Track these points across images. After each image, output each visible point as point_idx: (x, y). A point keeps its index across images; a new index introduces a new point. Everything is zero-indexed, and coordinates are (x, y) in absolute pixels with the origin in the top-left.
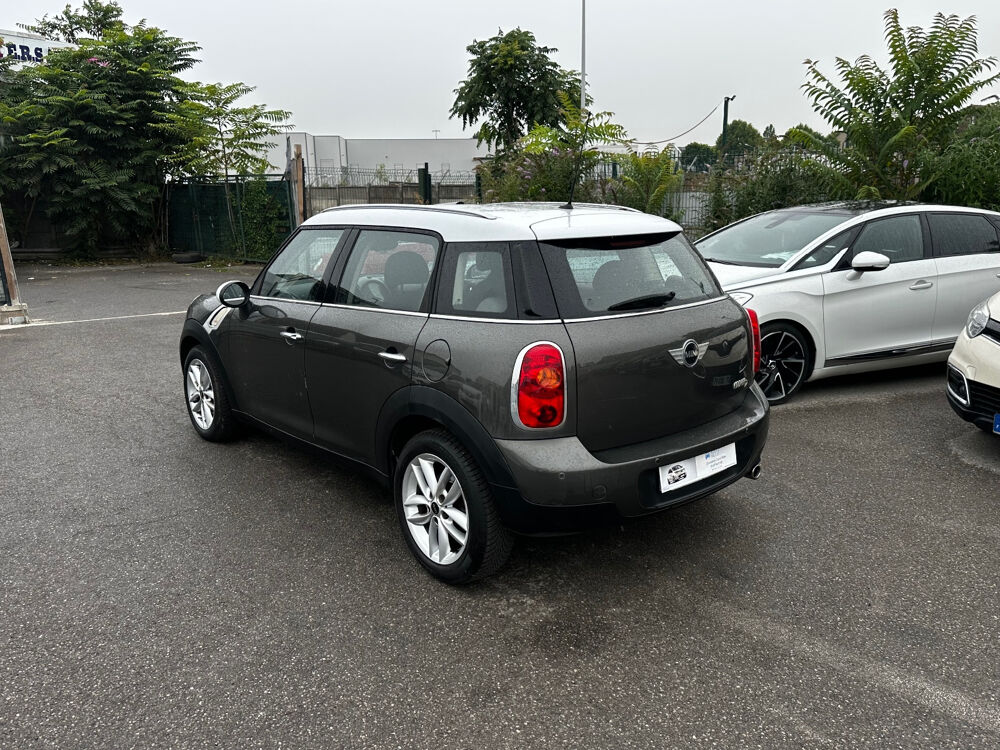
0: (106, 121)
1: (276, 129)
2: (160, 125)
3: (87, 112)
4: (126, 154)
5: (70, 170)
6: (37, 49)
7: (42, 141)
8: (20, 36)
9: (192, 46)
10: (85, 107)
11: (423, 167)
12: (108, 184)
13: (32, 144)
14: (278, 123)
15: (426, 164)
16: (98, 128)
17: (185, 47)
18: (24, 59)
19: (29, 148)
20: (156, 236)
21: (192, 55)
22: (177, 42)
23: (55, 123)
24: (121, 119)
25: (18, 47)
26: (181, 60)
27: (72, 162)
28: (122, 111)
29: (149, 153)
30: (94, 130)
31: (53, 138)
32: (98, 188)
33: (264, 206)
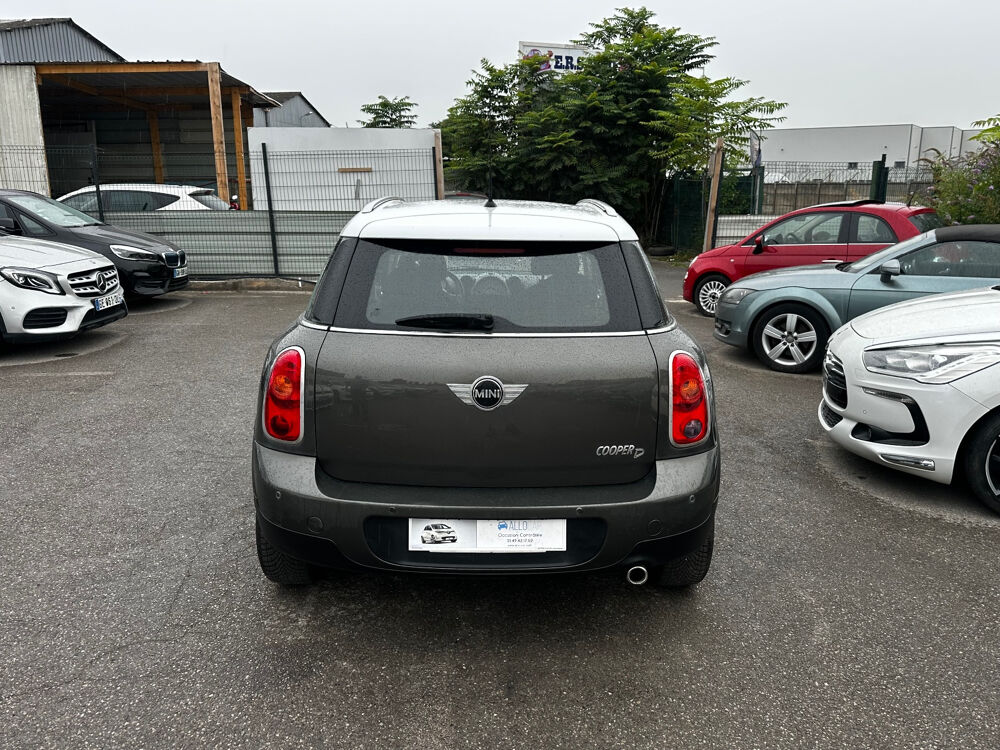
0: (611, 121)
1: (768, 122)
2: (652, 123)
3: (596, 113)
4: (625, 151)
5: (573, 168)
6: (579, 58)
7: (553, 142)
8: (567, 47)
9: (710, 42)
10: (595, 108)
11: (880, 159)
12: (600, 180)
13: (546, 145)
14: (770, 116)
15: (884, 156)
16: (603, 128)
17: (703, 43)
18: (567, 68)
19: (544, 148)
20: (646, 229)
21: (706, 51)
22: (696, 40)
23: (567, 126)
24: (623, 118)
25: (564, 58)
26: (698, 57)
27: (575, 161)
28: (627, 110)
29: (644, 149)
30: (598, 130)
31: (563, 139)
32: (591, 183)
33: (731, 202)
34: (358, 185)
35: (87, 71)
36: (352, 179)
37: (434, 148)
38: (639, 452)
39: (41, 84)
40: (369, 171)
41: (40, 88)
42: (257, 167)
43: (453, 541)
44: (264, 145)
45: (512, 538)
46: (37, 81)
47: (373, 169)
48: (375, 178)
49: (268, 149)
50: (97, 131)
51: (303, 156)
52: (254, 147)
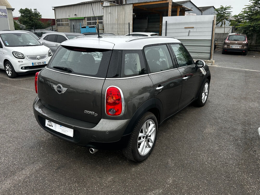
34: (189, 32)
35: (143, 4)
36: (188, 30)
37: (213, 21)
38: (96, 115)
39: (134, 8)
40: (193, 28)
41: (133, 9)
42: (164, 27)
43: (52, 127)
44: (166, 21)
45: (62, 130)
46: (133, 8)
47: (194, 27)
48: (194, 30)
49: (167, 23)
50: (148, 19)
51: (175, 24)
52: (164, 22)
